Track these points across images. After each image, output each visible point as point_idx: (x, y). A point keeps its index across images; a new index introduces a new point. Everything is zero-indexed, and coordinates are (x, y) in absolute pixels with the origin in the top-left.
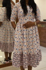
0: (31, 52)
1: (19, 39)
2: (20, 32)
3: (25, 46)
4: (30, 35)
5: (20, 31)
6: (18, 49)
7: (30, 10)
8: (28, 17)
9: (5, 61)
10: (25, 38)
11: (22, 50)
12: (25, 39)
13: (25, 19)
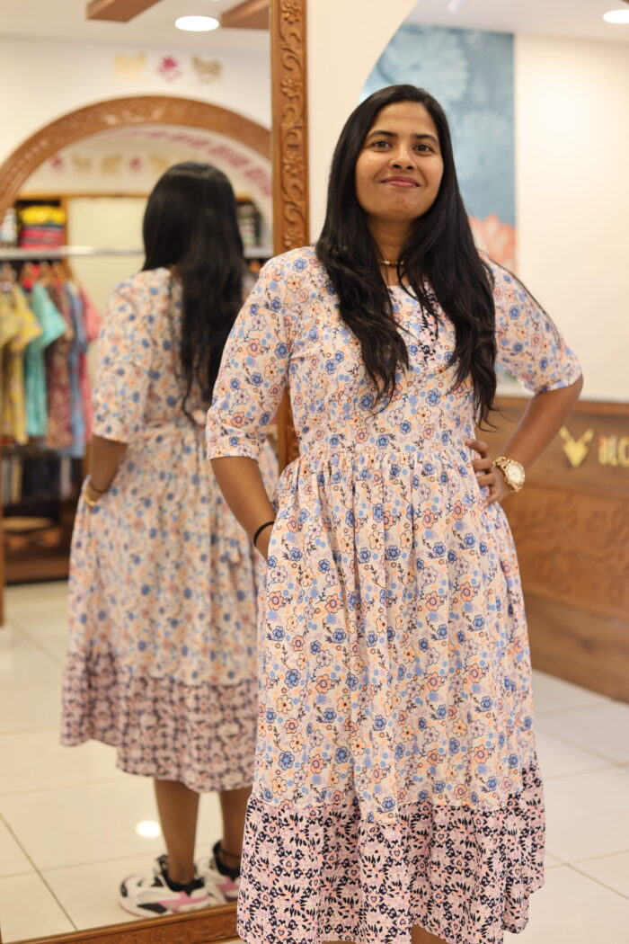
0: (439, 787)
1: (315, 648)
2: (322, 578)
3: (380, 723)
4: (433, 601)
5: (323, 566)
6: (298, 758)
7: (426, 339)
8: (407, 415)
9: (158, 883)
10: (373, 640)
11: (343, 768)
12: (381, 646)
13: (372, 440)
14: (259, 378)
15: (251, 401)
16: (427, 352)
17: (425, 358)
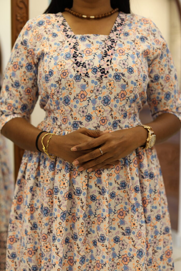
8: (90, 111)
13: (70, 123)
14: (18, 83)
15: (15, 97)
16: (104, 72)
17: (101, 76)
